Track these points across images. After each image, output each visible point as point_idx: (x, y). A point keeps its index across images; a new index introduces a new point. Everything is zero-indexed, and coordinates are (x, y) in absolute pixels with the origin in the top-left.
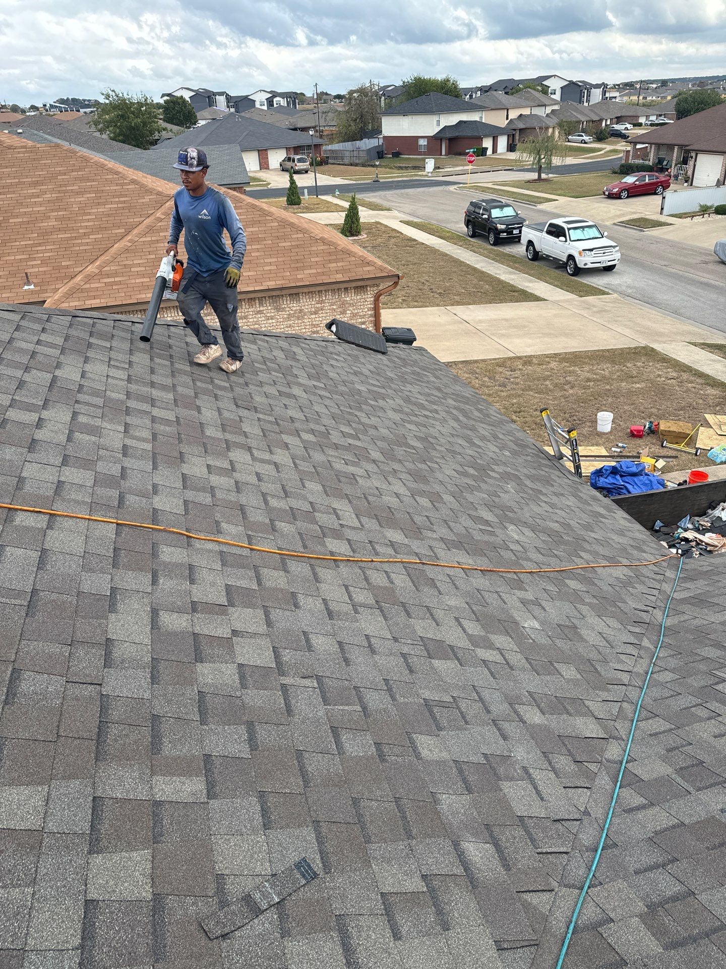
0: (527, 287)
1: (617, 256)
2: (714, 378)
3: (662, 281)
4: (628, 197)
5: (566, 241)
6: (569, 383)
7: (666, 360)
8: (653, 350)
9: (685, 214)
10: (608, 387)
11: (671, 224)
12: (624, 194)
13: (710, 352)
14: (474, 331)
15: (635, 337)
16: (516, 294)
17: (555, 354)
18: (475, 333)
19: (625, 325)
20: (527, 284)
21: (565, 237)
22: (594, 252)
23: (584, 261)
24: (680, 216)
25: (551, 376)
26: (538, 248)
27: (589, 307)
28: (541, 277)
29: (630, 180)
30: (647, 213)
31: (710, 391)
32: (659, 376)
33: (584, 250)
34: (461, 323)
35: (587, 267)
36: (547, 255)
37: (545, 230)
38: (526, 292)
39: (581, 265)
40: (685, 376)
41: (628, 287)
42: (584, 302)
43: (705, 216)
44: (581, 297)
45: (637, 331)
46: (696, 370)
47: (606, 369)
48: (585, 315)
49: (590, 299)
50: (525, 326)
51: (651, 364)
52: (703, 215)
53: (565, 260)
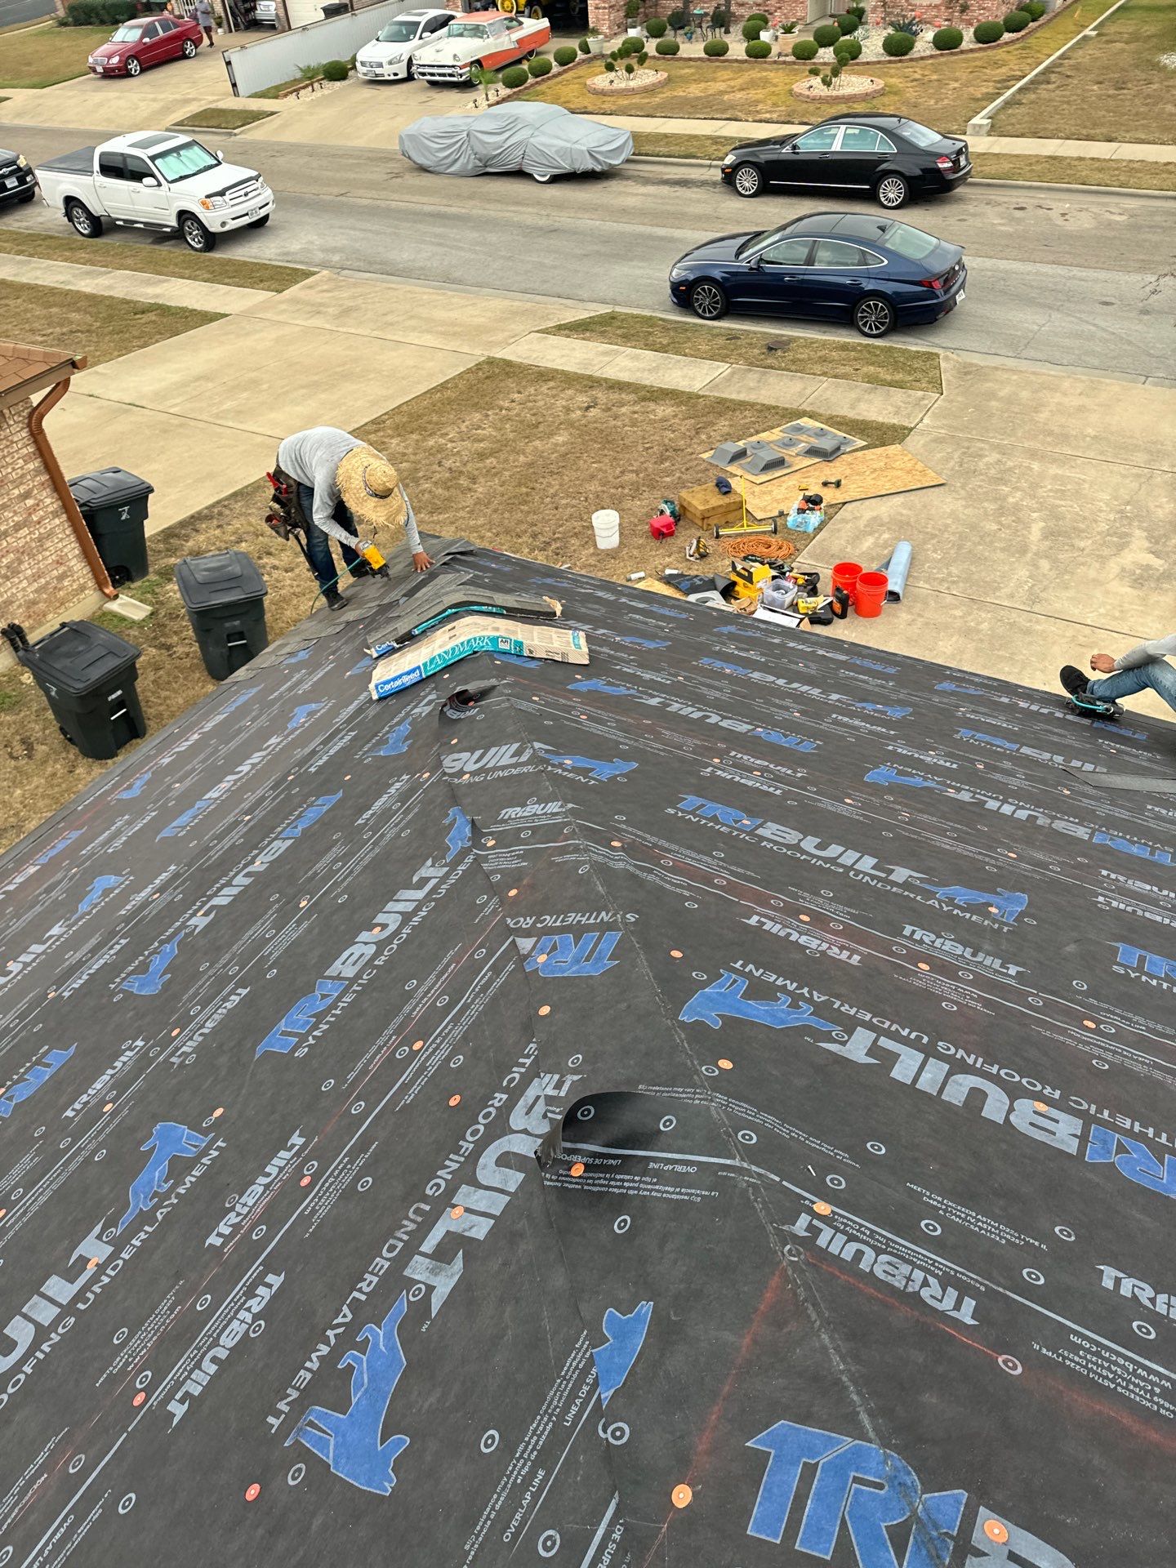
0: (157, 296)
1: (267, 194)
2: (645, 387)
3: (368, 226)
4: (143, 71)
5: (159, 185)
6: (456, 473)
7: (544, 375)
8: (508, 363)
9: (278, 88)
10: (522, 458)
11: (273, 113)
12: (134, 66)
13: (584, 339)
14: (176, 421)
15: (453, 345)
16: (152, 316)
17: (373, 422)
18: (181, 425)
19: (414, 329)
20: (151, 290)
21: (153, 175)
22: (228, 196)
23: (215, 219)
24: (274, 93)
25: (417, 470)
26: (96, 209)
27: (317, 310)
28: (159, 268)
29: (128, 34)
30: (211, 98)
31: (663, 410)
32: (568, 410)
33: (208, 196)
34: (126, 411)
35: (227, 228)
36: (125, 221)
37: (96, 167)
38: (169, 308)
39: (214, 227)
40: (601, 395)
41: (324, 250)
42: (294, 301)
43: (316, 85)
44: (279, 291)
45: (442, 333)
46: (606, 380)
47: (483, 425)
48: (328, 326)
49: (294, 291)
50: (255, 383)
51: (532, 390)
52: (312, 84)
53: (174, 223)
